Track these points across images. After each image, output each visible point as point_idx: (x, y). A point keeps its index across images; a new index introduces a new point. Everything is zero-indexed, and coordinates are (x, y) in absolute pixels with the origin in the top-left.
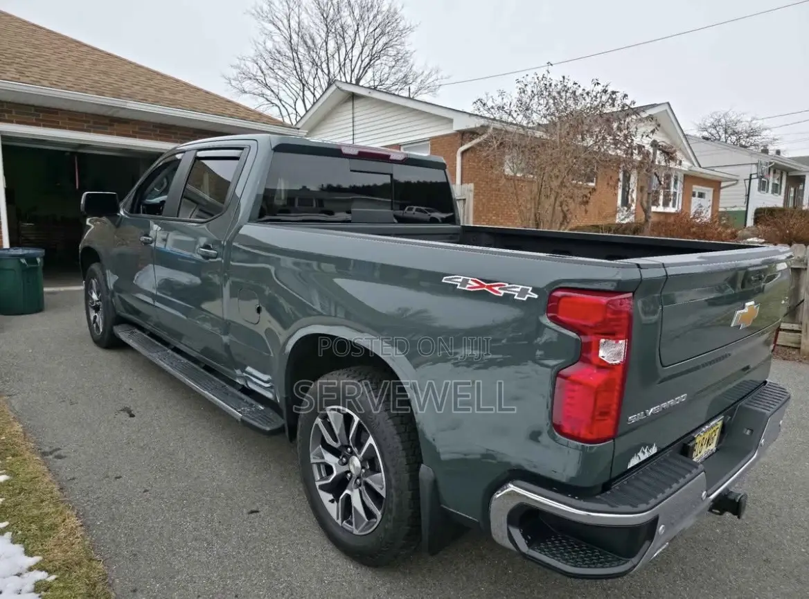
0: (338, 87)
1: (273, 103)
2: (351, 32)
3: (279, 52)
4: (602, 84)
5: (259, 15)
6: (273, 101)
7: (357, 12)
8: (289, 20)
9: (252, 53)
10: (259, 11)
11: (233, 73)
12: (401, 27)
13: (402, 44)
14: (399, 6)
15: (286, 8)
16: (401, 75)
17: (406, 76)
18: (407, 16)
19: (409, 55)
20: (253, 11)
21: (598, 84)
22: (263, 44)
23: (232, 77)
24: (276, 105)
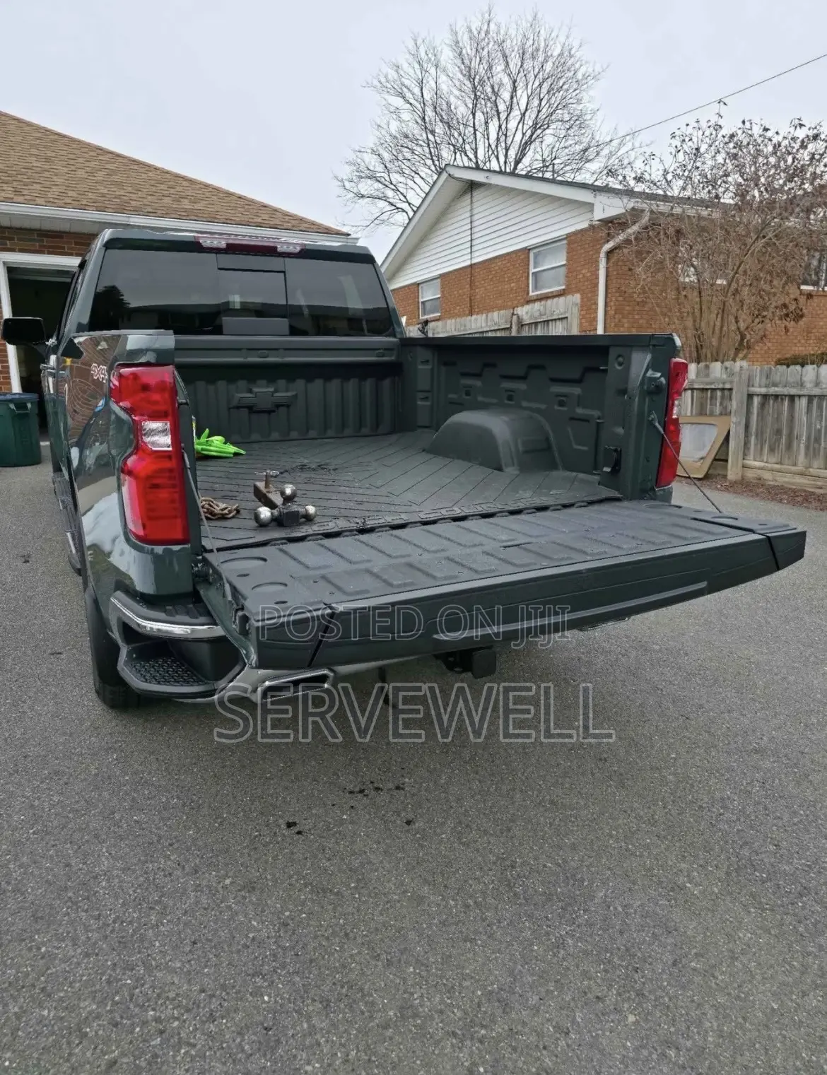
0: (450, 175)
1: (398, 208)
2: (506, 95)
3: (407, 136)
4: (808, 126)
5: (383, 88)
6: (398, 205)
7: (514, 62)
8: (422, 90)
9: (371, 142)
10: (383, 80)
11: (346, 172)
12: (579, 76)
13: (579, 101)
14: (576, 44)
15: (418, 72)
16: (578, 148)
17: (585, 150)
18: (587, 60)
19: (588, 117)
20: (376, 83)
21: (801, 125)
22: (385, 127)
23: (345, 177)
24: (403, 211)
